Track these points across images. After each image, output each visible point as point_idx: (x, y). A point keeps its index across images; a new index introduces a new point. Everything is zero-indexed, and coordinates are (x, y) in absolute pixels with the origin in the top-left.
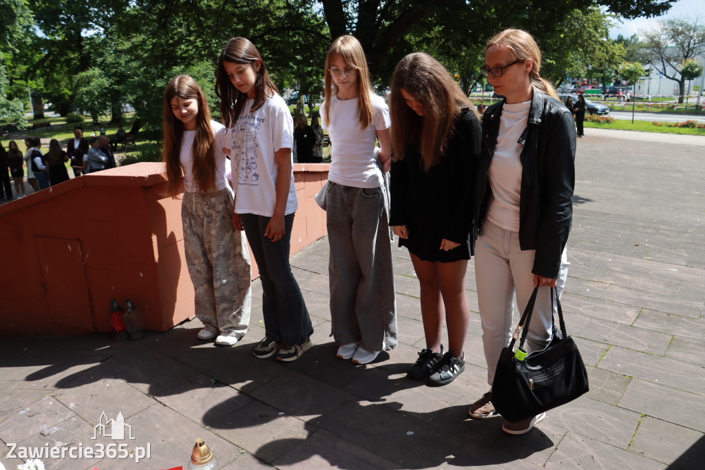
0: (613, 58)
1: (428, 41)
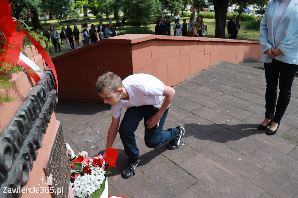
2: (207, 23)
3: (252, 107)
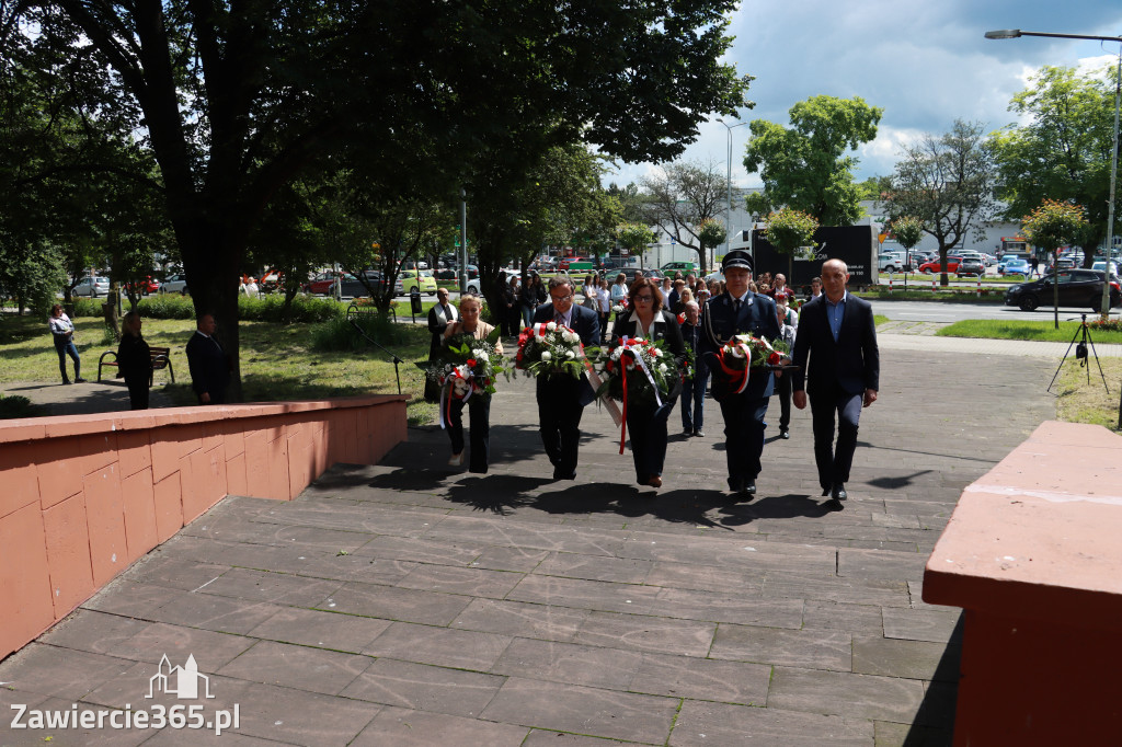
0: (610, 218)
1: (329, 193)
2: (169, 336)
3: (372, 678)
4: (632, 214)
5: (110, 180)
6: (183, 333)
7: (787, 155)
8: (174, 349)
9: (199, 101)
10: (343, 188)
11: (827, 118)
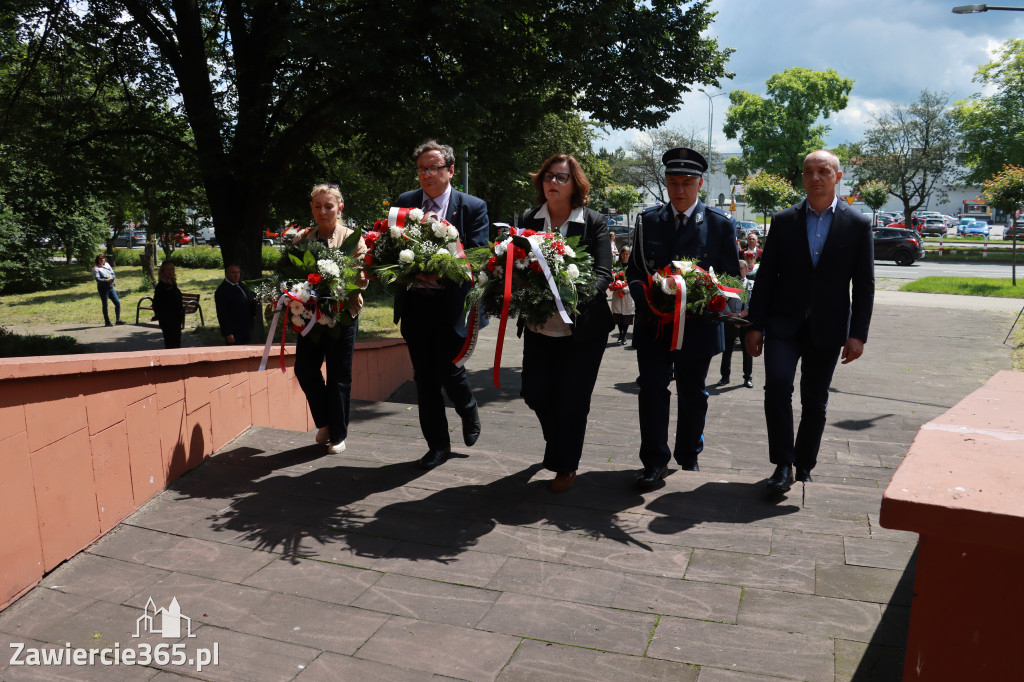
0: (599, 179)
1: (345, 154)
2: (199, 283)
3: (381, 591)
4: (619, 176)
5: (148, 143)
6: (212, 281)
7: (764, 123)
8: (203, 295)
9: (228, 72)
10: (357, 150)
11: (802, 89)
